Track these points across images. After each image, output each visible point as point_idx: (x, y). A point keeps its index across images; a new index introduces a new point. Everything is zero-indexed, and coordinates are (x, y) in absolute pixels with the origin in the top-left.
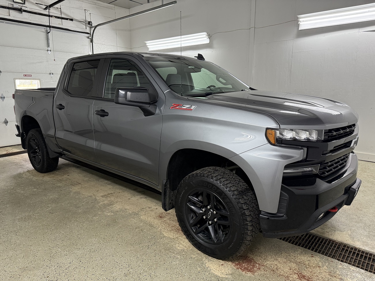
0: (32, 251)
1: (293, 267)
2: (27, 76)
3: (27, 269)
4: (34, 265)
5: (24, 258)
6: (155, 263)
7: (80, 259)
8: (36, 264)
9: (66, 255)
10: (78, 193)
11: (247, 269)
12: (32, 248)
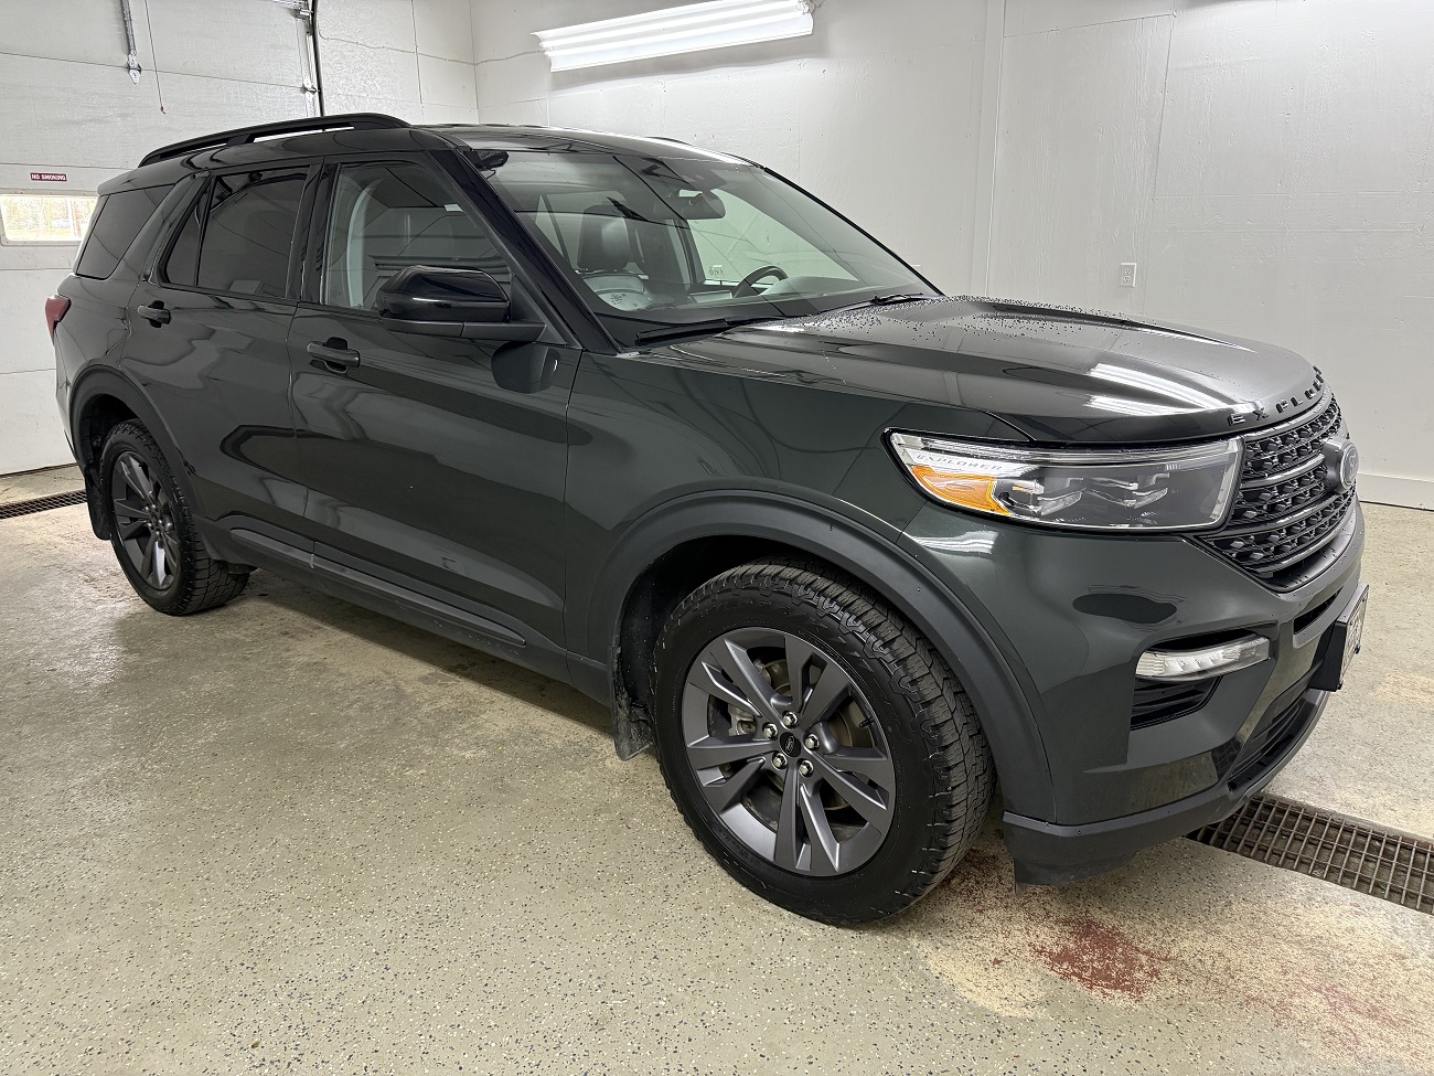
0: (164, 931)
1: (1294, 960)
2: (47, 177)
3: (155, 1010)
4: (184, 995)
5: (134, 961)
6: (714, 966)
7: (381, 957)
8: (194, 989)
9: (320, 941)
10: (319, 668)
11: (1108, 978)
12: (163, 914)
